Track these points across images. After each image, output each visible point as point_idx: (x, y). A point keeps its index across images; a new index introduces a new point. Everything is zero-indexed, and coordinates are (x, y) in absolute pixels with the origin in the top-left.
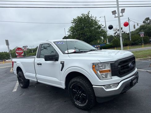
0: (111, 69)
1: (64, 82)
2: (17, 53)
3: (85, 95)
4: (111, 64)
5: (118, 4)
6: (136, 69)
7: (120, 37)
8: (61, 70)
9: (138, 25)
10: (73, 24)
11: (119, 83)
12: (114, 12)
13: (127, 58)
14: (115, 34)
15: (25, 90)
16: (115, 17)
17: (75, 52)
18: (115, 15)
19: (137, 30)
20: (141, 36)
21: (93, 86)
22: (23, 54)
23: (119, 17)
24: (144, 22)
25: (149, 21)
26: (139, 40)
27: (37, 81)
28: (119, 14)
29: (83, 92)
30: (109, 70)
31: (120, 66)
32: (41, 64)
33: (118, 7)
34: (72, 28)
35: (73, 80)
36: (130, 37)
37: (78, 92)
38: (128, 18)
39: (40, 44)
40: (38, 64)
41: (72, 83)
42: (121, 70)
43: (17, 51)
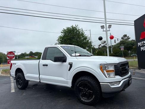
0: (115, 70)
1: (71, 81)
2: (8, 57)
3: (92, 92)
4: (115, 66)
5: (106, 21)
6: (130, 73)
7: (107, 48)
8: (69, 70)
9: (118, 40)
10: (62, 34)
11: (120, 81)
12: (102, 27)
13: (125, 62)
14: (99, 46)
15: (24, 91)
16: (104, 31)
17: (80, 56)
18: (103, 29)
19: (117, 44)
20: (122, 50)
21: (100, 83)
22: (14, 58)
23: (106, 31)
24: (122, 38)
25: (126, 37)
26: (120, 53)
27: (40, 82)
28: (106, 29)
29: (90, 89)
30: (113, 70)
31: (121, 68)
32: (47, 65)
33: (106, 23)
34: (60, 37)
35: (80, 79)
36: (112, 50)
37: (84, 89)
38: (110, 33)
39: (46, 48)
40: (44, 65)
41: (79, 82)
42: (122, 71)
43: (8, 55)
